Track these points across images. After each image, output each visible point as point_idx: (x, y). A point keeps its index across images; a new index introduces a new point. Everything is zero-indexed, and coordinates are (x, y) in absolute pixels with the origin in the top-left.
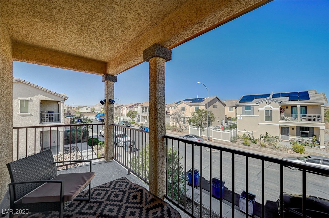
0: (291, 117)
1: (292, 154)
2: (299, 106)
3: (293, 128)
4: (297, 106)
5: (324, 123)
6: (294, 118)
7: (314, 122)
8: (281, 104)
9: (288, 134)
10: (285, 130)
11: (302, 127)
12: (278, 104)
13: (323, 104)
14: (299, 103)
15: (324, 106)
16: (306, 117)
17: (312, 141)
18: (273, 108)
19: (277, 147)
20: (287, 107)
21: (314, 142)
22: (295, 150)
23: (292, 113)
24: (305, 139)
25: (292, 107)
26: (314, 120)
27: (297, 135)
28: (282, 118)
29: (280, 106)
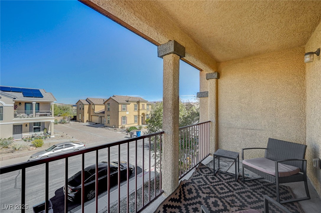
0: (24, 114)
1: (35, 150)
2: (35, 103)
3: (26, 125)
4: (33, 103)
5: (54, 117)
6: (27, 115)
7: (46, 117)
8: (16, 100)
9: (21, 132)
10: (18, 129)
11: (35, 123)
12: (12, 100)
13: (53, 102)
14: (34, 100)
15: (54, 103)
16: (39, 113)
17: (43, 134)
18: (4, 104)
19: (17, 149)
20: (20, 103)
21: (45, 134)
22: (36, 145)
23: (25, 109)
24: (38, 133)
25: (26, 103)
26: (46, 115)
27: (30, 131)
28: (15, 116)
29: (14, 102)
